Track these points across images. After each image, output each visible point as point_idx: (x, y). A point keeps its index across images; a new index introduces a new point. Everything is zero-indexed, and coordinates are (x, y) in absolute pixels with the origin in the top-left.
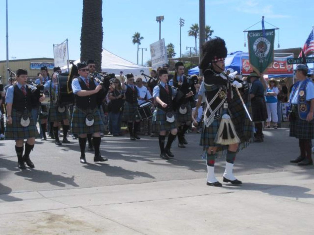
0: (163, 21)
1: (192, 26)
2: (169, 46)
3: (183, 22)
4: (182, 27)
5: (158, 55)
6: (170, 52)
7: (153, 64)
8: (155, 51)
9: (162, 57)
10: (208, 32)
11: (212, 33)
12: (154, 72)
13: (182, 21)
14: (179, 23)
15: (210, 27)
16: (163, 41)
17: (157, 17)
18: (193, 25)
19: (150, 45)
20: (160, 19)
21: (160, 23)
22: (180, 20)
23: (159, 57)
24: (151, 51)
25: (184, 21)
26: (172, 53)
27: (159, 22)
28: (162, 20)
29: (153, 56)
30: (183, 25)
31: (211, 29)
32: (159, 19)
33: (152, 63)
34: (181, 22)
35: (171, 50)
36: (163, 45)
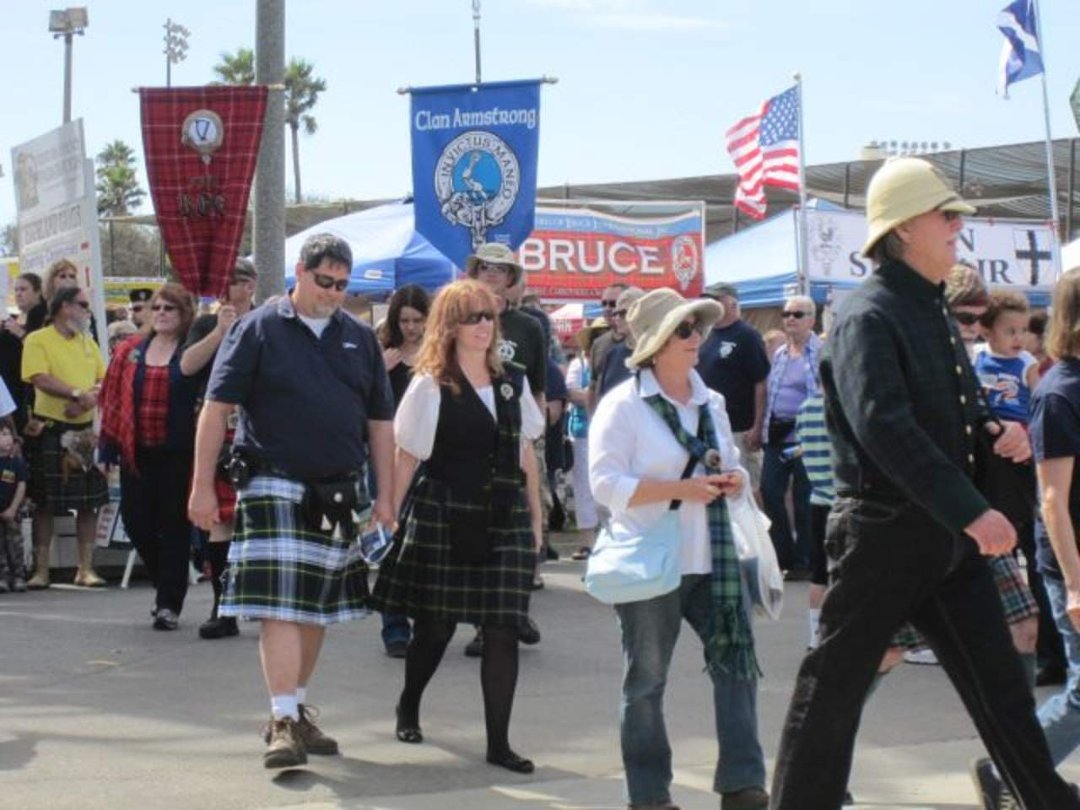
0: (81, 33)
1: (224, 64)
2: (107, 156)
3: (181, 43)
4: (176, 61)
5: (52, 197)
6: (117, 184)
7: (28, 243)
8: (36, 179)
9: (70, 213)
10: (298, 94)
11: (319, 94)
12: (26, 284)
13: (179, 35)
14: (164, 45)
15: (310, 69)
16: (77, 133)
17: (55, 14)
18: (227, 59)
19: (14, 150)
20: (67, 25)
21: (69, 41)
22: (169, 33)
23: (57, 211)
24: (19, 178)
25: (186, 33)
26: (127, 192)
27: (62, 39)
28: (76, 29)
29: (25, 202)
30: (180, 53)
31: (313, 77)
32: (62, 25)
33: (23, 235)
34: (170, 40)
35: (123, 173)
36: (78, 152)
